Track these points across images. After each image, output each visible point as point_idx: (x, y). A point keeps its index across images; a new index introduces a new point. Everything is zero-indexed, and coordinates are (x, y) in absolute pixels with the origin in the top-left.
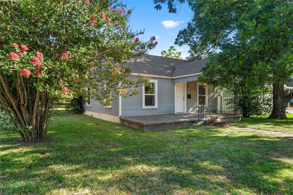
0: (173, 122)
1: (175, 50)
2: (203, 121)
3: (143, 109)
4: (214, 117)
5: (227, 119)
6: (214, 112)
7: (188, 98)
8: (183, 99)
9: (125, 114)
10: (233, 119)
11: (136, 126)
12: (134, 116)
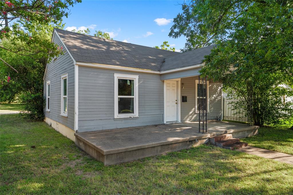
0: (159, 145)
1: (169, 46)
2: (206, 138)
3: (114, 119)
4: (222, 131)
5: (240, 133)
6: (217, 119)
7: (183, 101)
8: (176, 103)
9: (86, 127)
10: (248, 132)
11: (94, 152)
12: (101, 129)
